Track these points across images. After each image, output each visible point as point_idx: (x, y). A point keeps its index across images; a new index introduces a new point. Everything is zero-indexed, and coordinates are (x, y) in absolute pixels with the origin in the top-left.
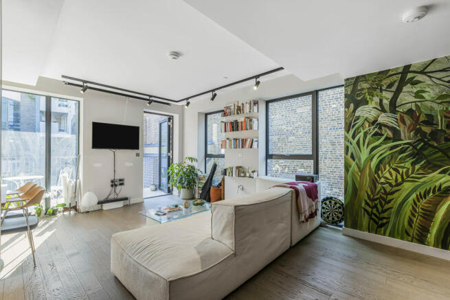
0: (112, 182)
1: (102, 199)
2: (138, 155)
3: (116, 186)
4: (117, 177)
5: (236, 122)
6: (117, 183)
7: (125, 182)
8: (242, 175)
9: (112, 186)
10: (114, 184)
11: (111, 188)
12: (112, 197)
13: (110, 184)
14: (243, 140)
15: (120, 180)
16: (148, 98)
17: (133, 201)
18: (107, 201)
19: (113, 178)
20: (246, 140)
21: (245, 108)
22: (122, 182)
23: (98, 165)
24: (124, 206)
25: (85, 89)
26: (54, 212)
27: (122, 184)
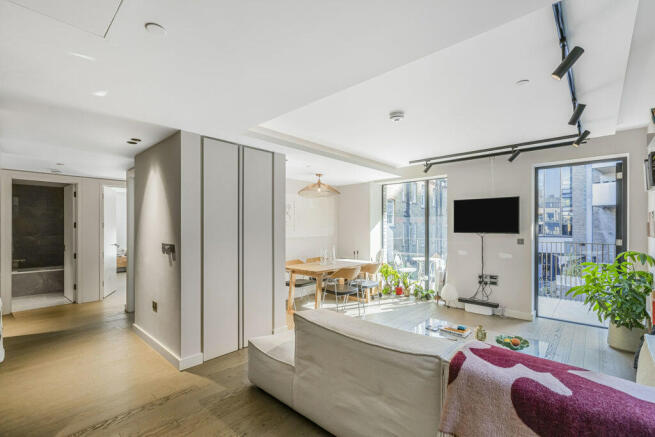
0: (480, 277)
1: (468, 297)
2: (521, 242)
3: (486, 284)
4: (488, 271)
6: (488, 280)
7: (499, 281)
9: (480, 282)
10: (482, 280)
11: (478, 285)
12: (479, 297)
13: (478, 280)
15: (492, 277)
18: (472, 301)
19: (480, 273)
22: (494, 280)
23: (462, 253)
24: (493, 315)
25: (428, 167)
26: (427, 297)
27: (494, 283)
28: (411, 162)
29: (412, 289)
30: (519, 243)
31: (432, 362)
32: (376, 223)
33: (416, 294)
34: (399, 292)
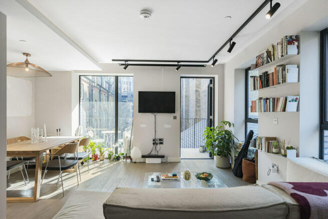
0: (154, 140)
2: (175, 118)
3: (157, 144)
4: (158, 137)
5: (266, 74)
6: (158, 142)
7: (164, 141)
8: (274, 150)
9: (154, 144)
10: (155, 142)
11: (153, 145)
12: (153, 153)
13: (152, 142)
14: (274, 99)
15: (160, 140)
16: (176, 63)
17: (170, 159)
18: (150, 156)
19: (154, 138)
20: (278, 99)
21: (276, 53)
22: (161, 141)
23: (143, 126)
24: (162, 162)
25: (126, 66)
26: (118, 158)
27: (162, 143)
28: (113, 60)
29: (106, 155)
30: (174, 119)
31: (280, 209)
32: (75, 106)
33: (109, 158)
34: (95, 158)
